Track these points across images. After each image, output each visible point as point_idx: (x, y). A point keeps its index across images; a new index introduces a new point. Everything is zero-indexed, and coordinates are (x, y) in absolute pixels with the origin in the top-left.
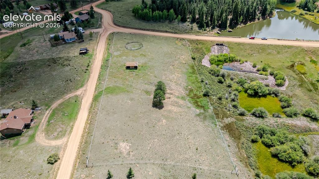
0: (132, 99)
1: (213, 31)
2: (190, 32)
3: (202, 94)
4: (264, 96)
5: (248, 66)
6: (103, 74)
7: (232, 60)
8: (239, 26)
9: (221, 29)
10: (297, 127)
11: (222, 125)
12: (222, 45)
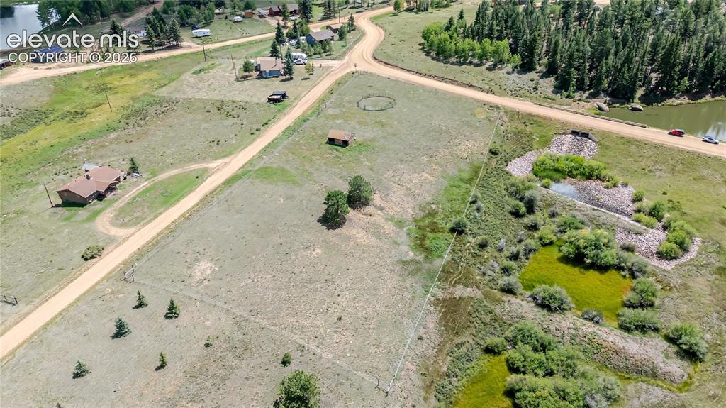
0: (289, 198)
1: (588, 102)
2: (529, 94)
3: (450, 225)
4: (603, 268)
5: (623, 195)
6: (277, 143)
7: (590, 175)
8: (672, 101)
9: (614, 100)
10: (623, 355)
11: (440, 295)
12: (586, 135)
